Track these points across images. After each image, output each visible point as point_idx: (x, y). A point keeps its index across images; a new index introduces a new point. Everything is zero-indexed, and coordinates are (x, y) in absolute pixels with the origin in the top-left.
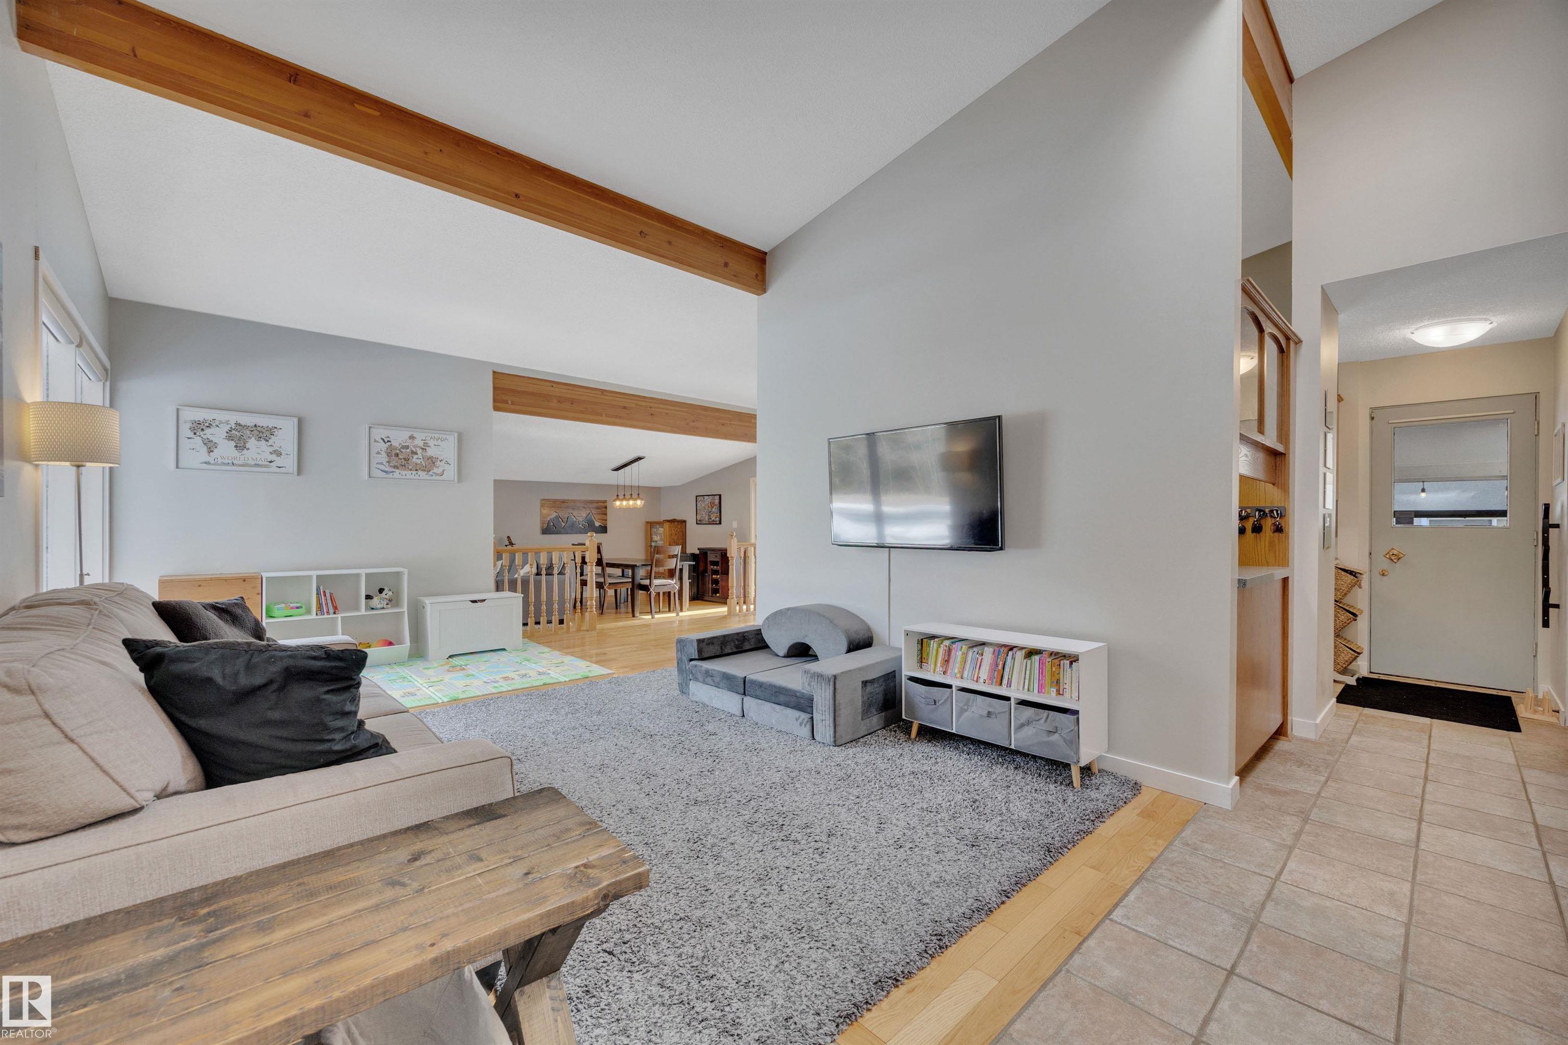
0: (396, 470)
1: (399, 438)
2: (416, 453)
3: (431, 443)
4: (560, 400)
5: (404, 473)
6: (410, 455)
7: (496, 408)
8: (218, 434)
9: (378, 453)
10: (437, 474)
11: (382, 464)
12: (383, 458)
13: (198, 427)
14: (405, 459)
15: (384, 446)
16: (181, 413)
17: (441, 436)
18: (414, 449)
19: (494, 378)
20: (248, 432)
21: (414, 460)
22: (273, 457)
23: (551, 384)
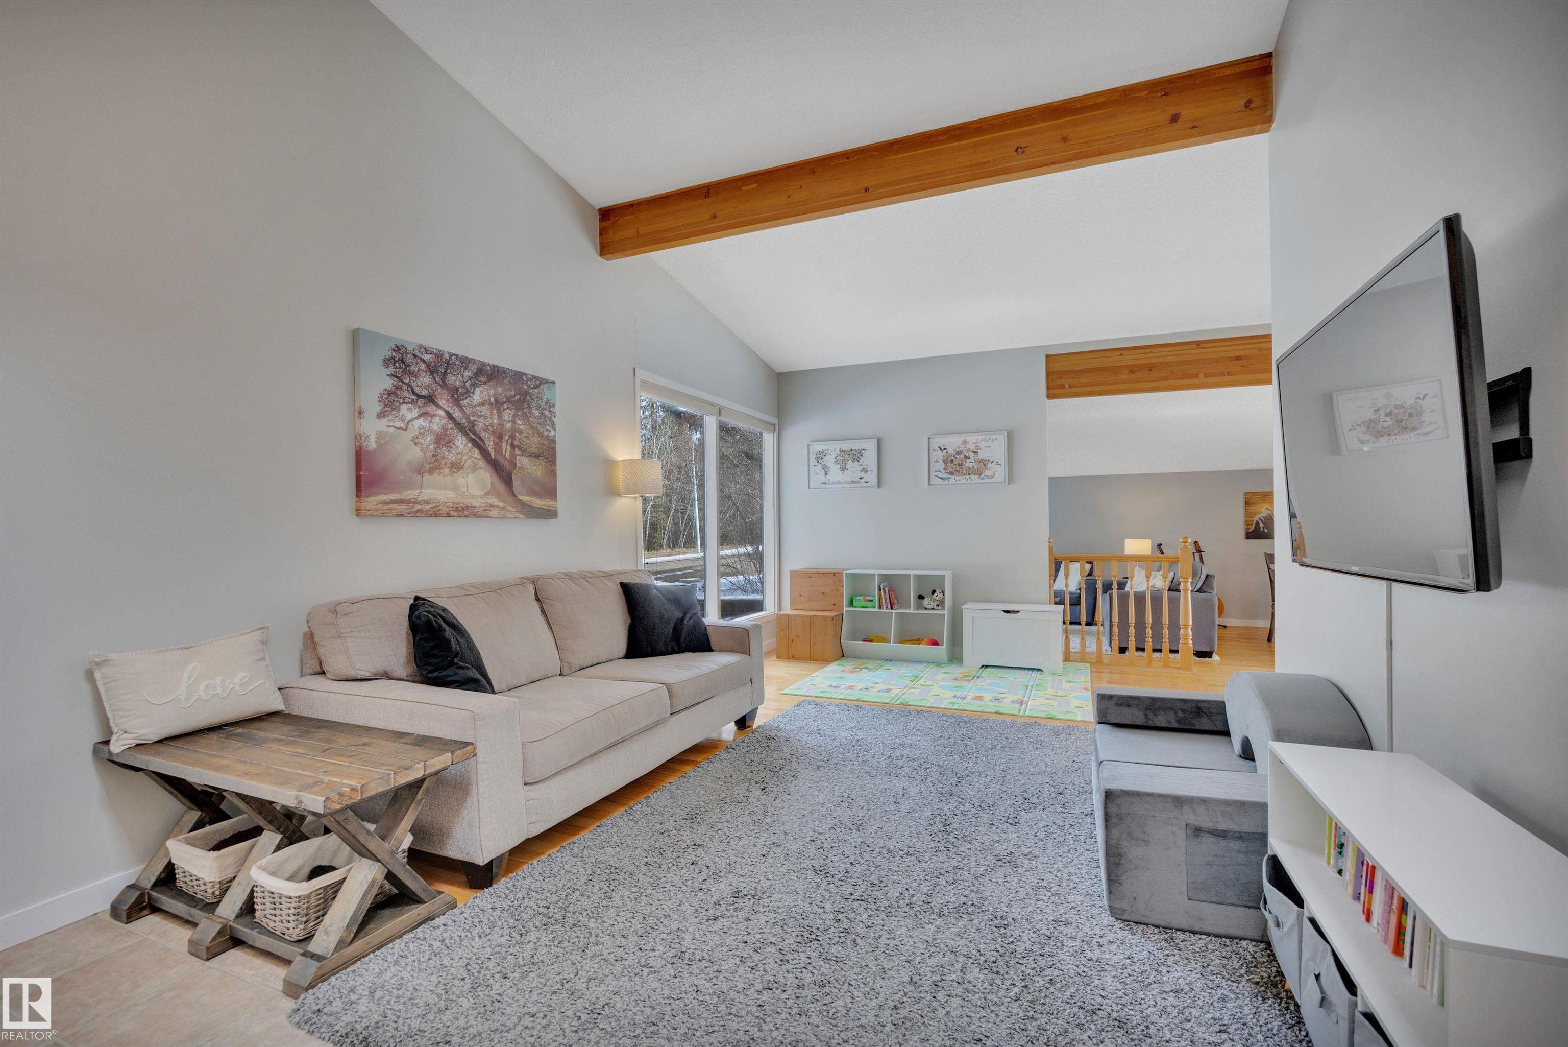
0: (952, 477)
1: (953, 443)
2: (969, 458)
3: (982, 445)
4: (1132, 370)
5: (958, 478)
6: (964, 460)
7: (1050, 396)
8: (829, 460)
9: (936, 461)
10: (988, 477)
11: (939, 471)
12: (941, 466)
13: (820, 456)
14: (959, 465)
15: (941, 454)
16: (811, 447)
17: (991, 437)
18: (967, 454)
19: (1047, 363)
20: (847, 456)
21: (967, 464)
22: (863, 474)
23: (1119, 353)
